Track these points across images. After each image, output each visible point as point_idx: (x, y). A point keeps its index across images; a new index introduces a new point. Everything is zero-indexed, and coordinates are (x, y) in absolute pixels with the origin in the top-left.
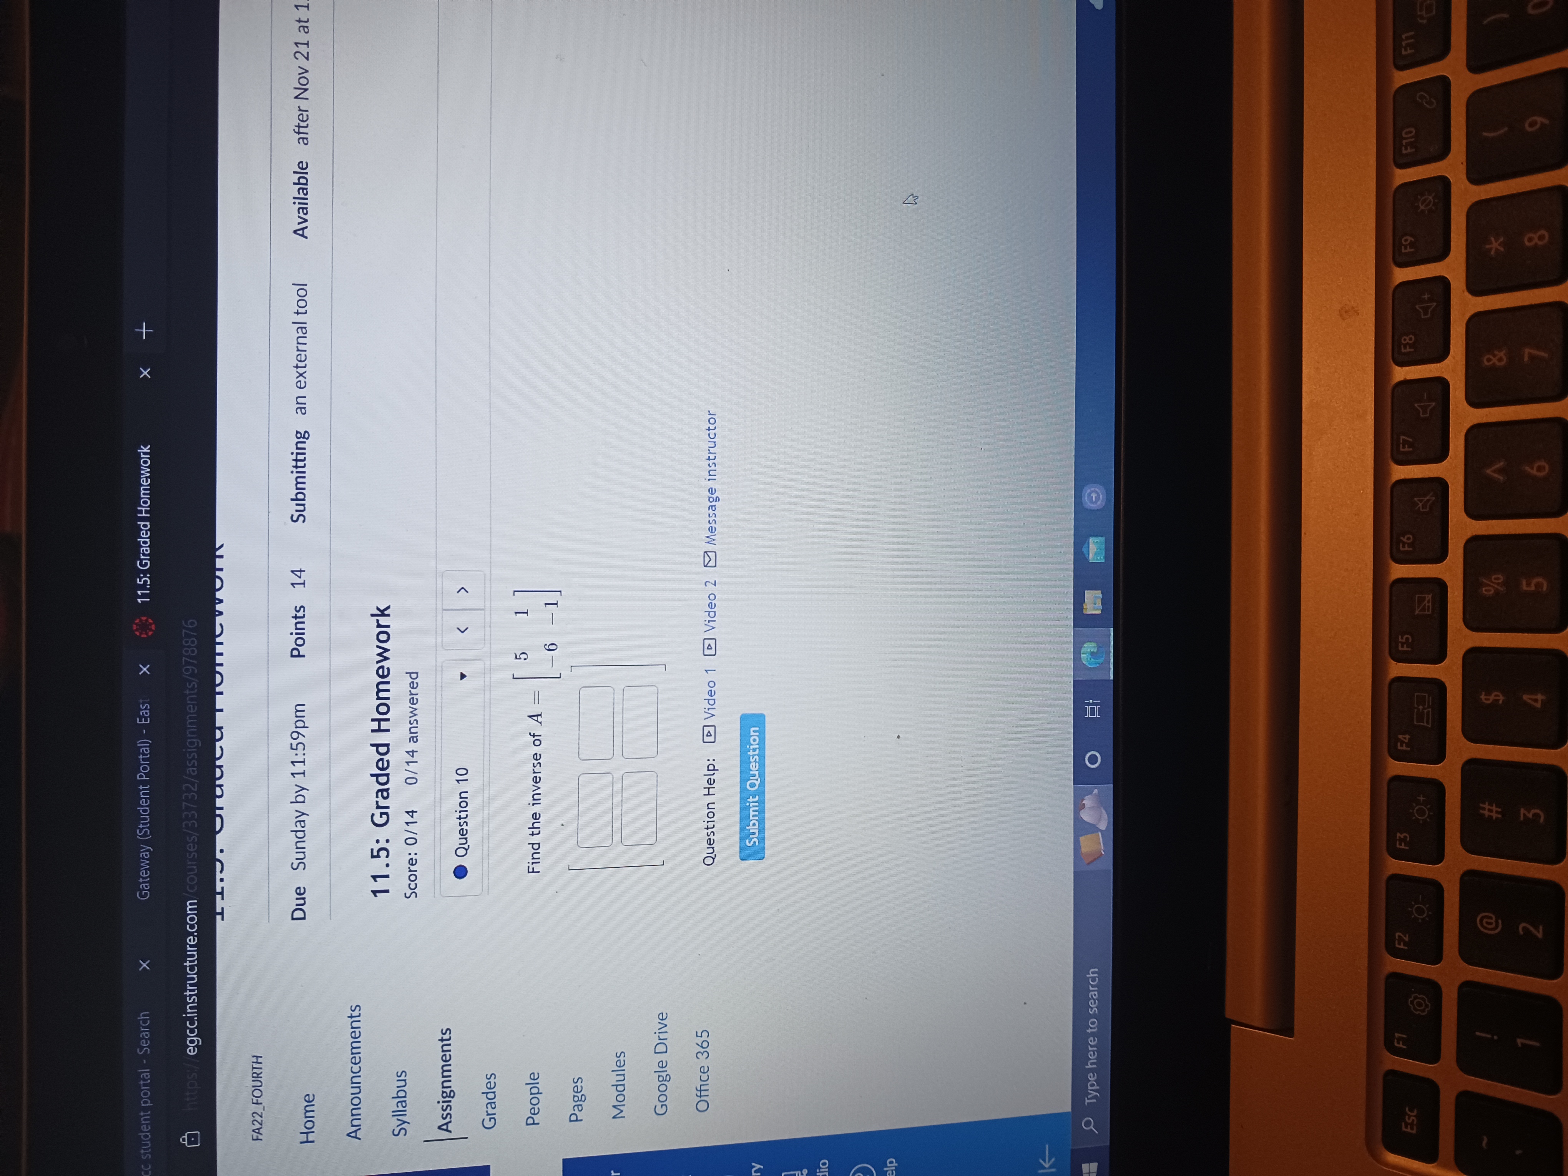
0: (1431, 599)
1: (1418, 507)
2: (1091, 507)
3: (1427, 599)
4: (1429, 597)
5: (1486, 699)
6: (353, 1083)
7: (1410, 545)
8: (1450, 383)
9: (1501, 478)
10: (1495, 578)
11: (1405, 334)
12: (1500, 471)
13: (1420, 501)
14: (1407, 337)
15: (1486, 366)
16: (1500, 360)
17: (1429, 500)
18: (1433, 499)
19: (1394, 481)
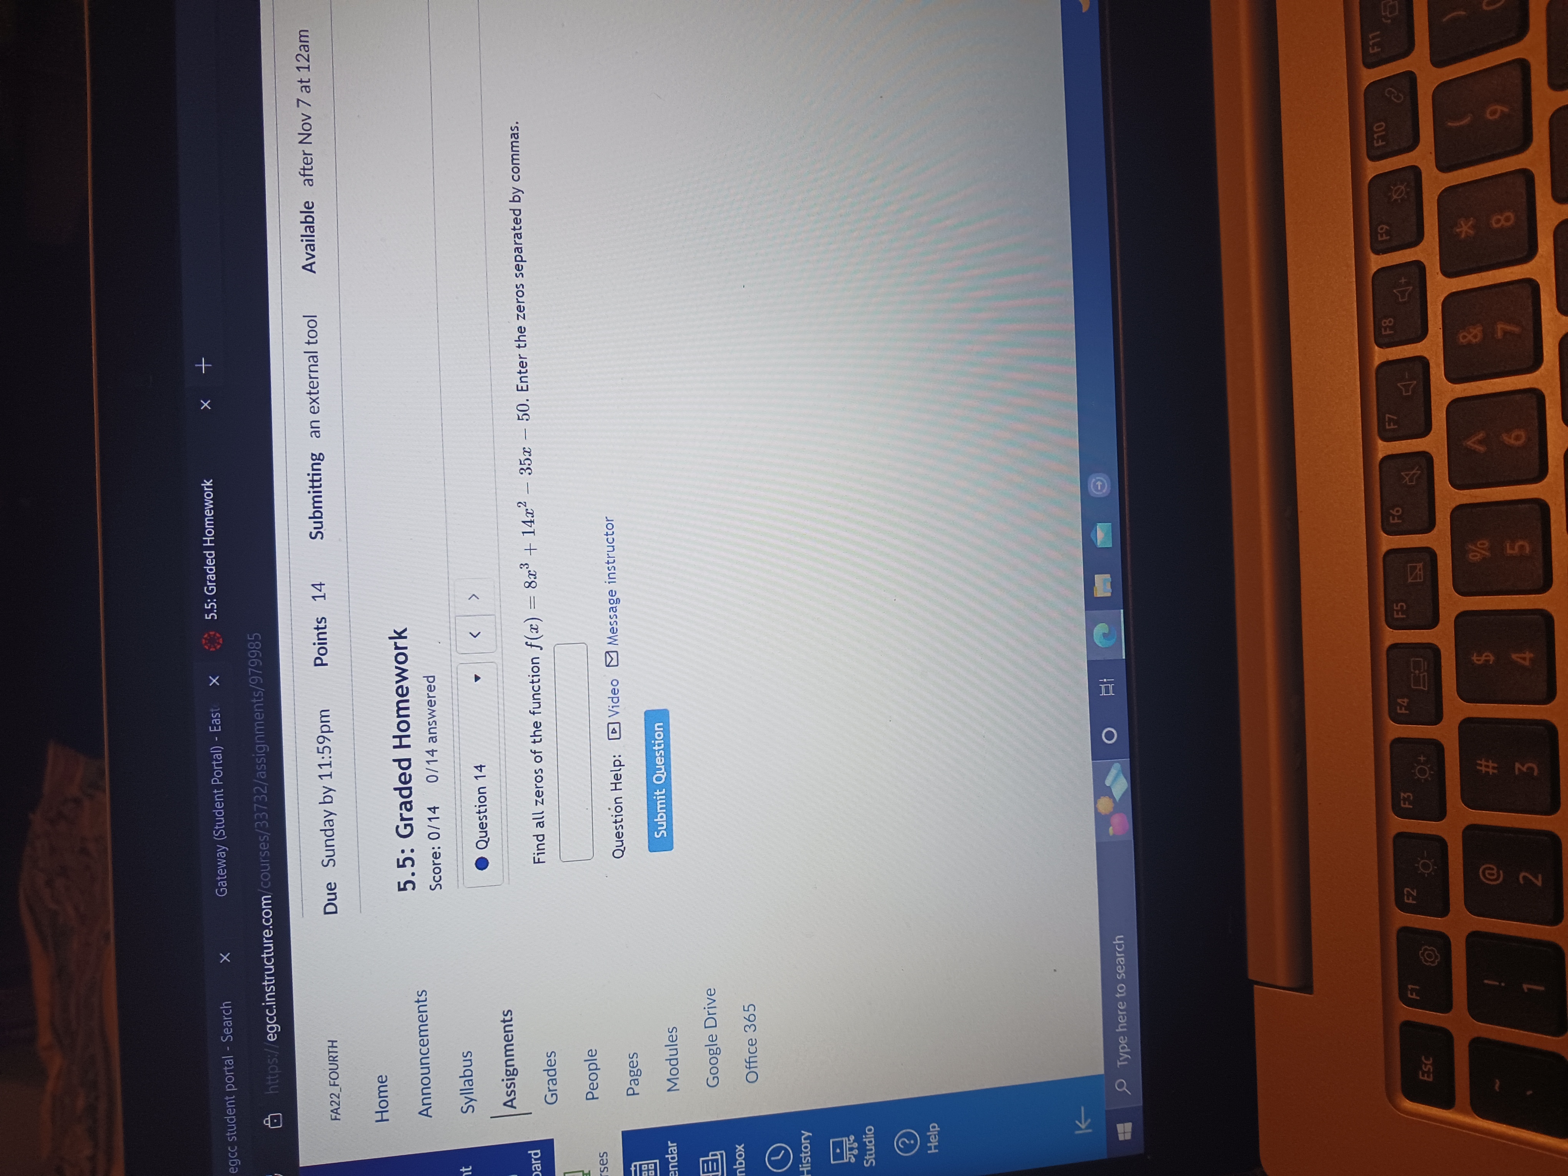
0: (1422, 568)
2: (1097, 495)
3: (1418, 568)
4: (1420, 565)
5: (1477, 660)
6: (422, 1064)
7: (1399, 517)
8: (1430, 362)
9: (1481, 449)
10: (1481, 544)
11: (1386, 317)
12: (1480, 442)
13: (1407, 475)
14: (1387, 320)
15: (1462, 343)
16: (1475, 337)
17: (1414, 474)
18: (1419, 472)
19: (1381, 457)
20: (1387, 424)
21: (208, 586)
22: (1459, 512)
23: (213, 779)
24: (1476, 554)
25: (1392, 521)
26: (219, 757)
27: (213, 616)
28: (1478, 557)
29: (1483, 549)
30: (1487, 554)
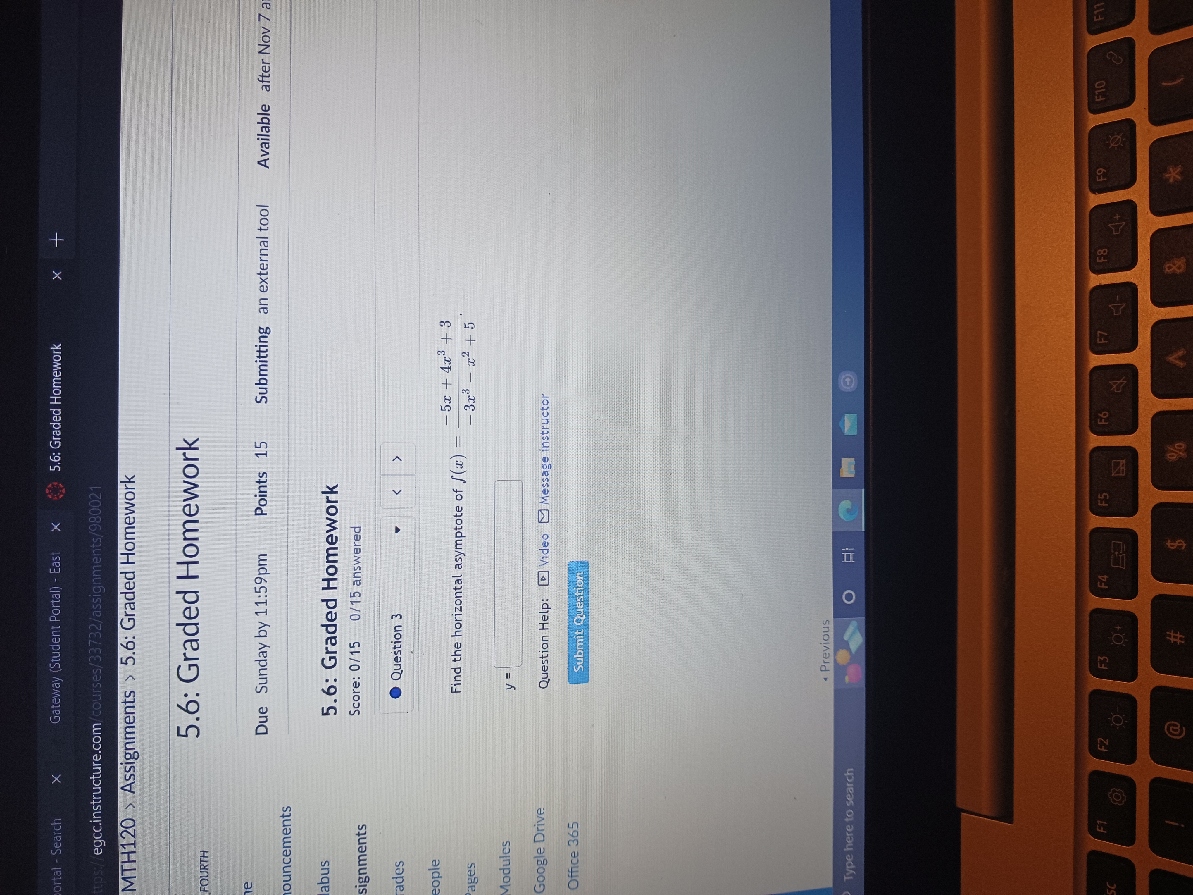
1: (1112, 389)
6: (284, 872)
23: (51, 616)
24: (1174, 454)
25: (1099, 423)
26: (57, 596)
28: (1175, 457)
29: (1180, 450)
30: (1183, 454)
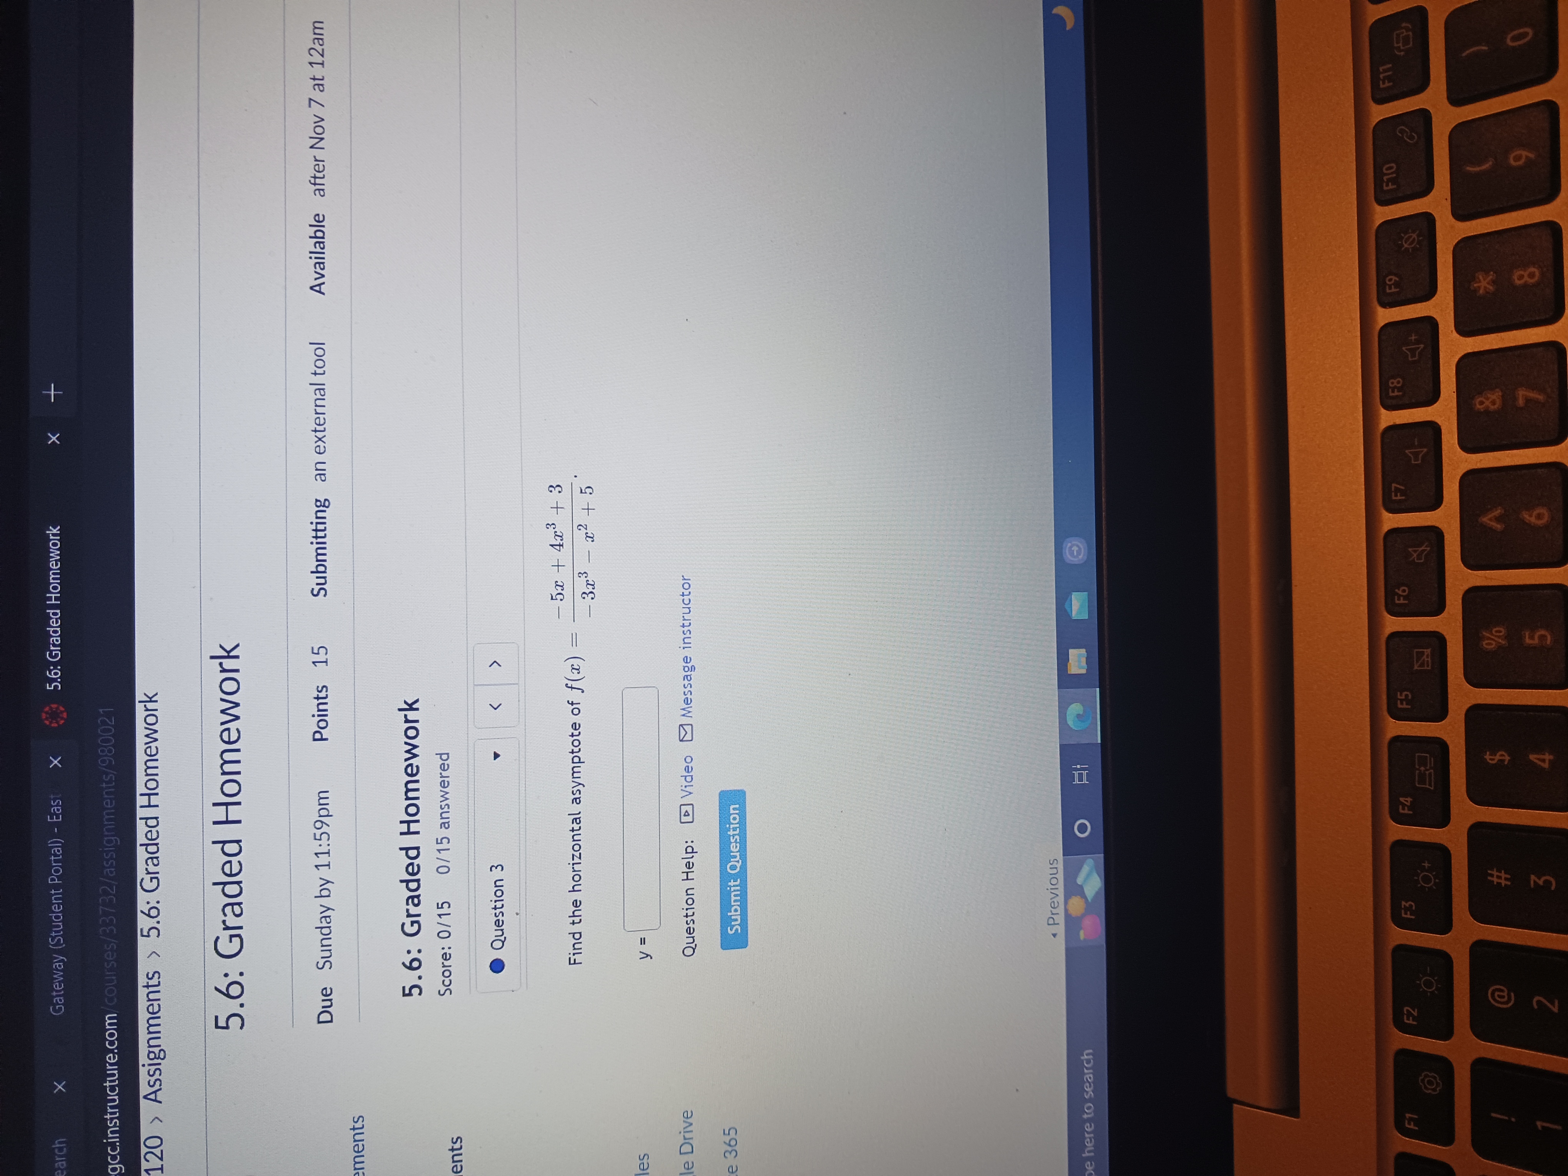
0: (1429, 654)
2: (1073, 561)
3: (1425, 654)
4: (1427, 651)
5: (1491, 759)
7: (1406, 597)
8: (1442, 428)
9: (1499, 527)
10: (1496, 632)
11: (1393, 377)
12: (1498, 519)
13: (1415, 551)
14: (1395, 380)
15: (1479, 409)
16: (1493, 403)
17: (1423, 551)
18: (1429, 549)
19: (1386, 531)
20: (1393, 494)
21: (51, 651)
22: (1472, 596)
24: (1490, 641)
25: (1398, 602)
26: (58, 851)
27: (56, 687)
28: (1493, 646)
29: (1498, 637)
30: (1503, 642)
